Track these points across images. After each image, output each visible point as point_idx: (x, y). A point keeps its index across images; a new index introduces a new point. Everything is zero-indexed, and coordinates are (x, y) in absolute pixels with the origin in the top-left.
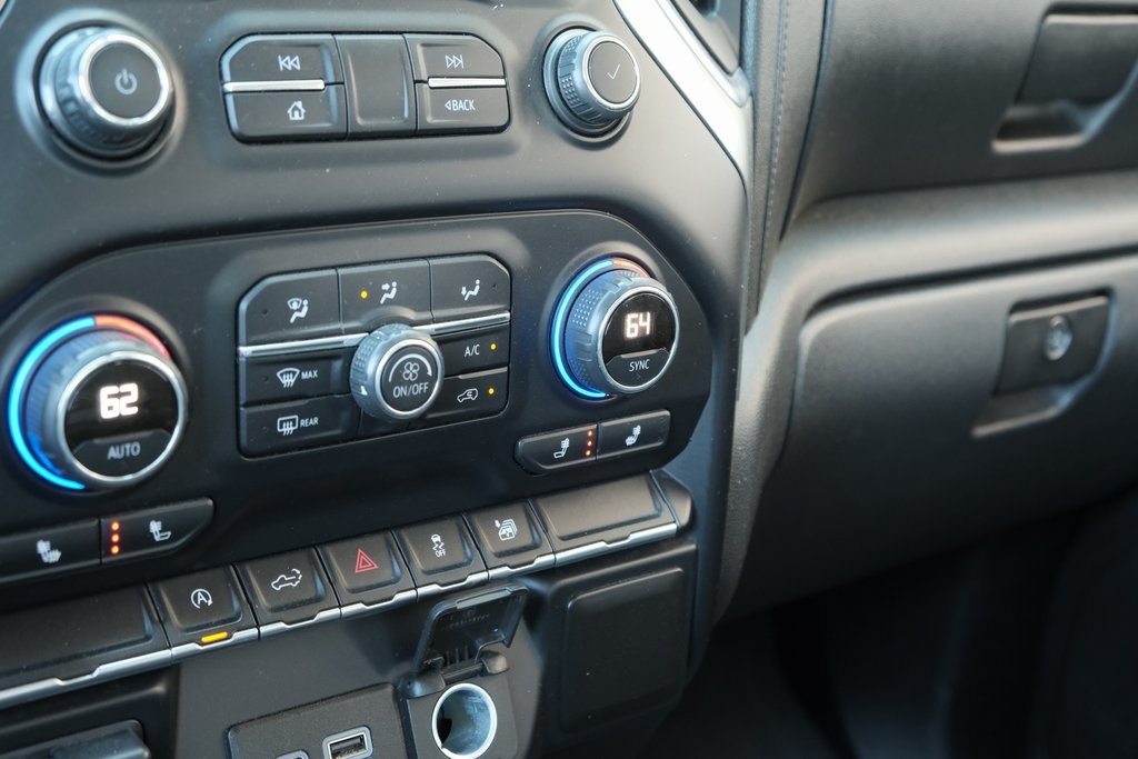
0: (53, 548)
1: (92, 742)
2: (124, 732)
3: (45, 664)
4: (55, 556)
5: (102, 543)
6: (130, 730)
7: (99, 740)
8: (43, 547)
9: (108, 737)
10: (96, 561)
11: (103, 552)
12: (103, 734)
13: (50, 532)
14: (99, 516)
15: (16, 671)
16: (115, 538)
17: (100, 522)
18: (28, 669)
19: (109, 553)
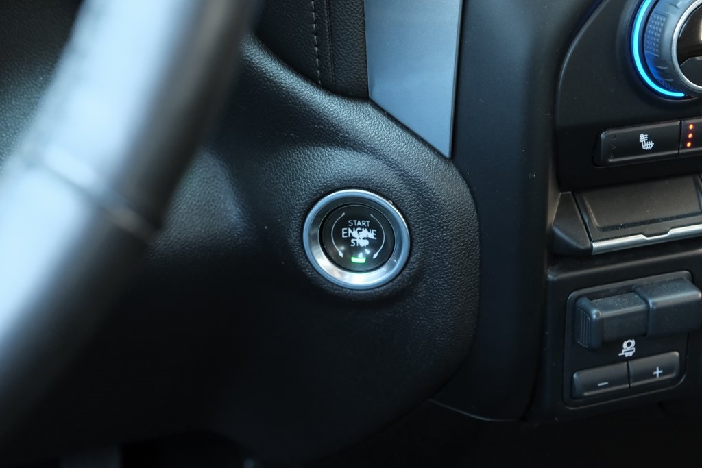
0: (649, 140)
1: (661, 283)
2: (680, 279)
3: (635, 224)
4: (650, 146)
5: (680, 140)
6: (685, 278)
7: (665, 282)
8: (643, 138)
9: (670, 281)
10: (676, 152)
11: (681, 146)
12: (668, 279)
13: (648, 127)
14: (680, 118)
15: (616, 227)
16: (690, 136)
17: (681, 123)
18: (624, 226)
19: (685, 147)
